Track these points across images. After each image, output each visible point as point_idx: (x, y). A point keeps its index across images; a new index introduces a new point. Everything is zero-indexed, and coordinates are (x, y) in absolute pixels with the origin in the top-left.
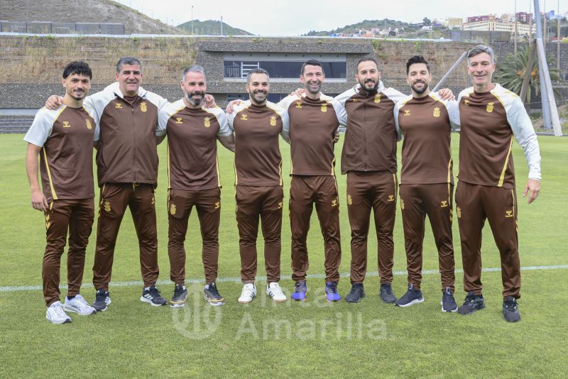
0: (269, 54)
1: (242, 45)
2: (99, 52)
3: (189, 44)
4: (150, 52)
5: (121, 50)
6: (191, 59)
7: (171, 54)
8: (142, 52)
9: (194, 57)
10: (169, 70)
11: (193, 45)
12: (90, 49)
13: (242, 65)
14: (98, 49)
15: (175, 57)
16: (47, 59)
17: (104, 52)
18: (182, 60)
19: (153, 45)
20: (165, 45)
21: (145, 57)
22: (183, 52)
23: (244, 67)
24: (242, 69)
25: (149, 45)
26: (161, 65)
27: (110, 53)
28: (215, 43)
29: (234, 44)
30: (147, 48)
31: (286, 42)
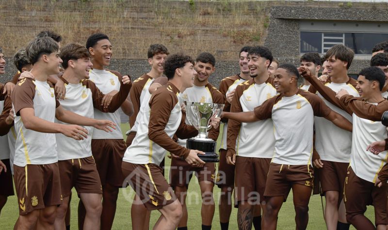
0: (357, 23)
1: (325, 11)
2: (146, 18)
3: (259, 8)
4: (211, 19)
5: (174, 15)
6: (262, 29)
7: (237, 21)
8: (200, 19)
9: (265, 26)
10: (235, 42)
11: (264, 11)
12: (135, 15)
13: (323, 37)
14: (144, 15)
15: (242, 25)
16: (82, 27)
17: (153, 19)
18: (251, 30)
19: (214, 10)
20: (230, 10)
21: (204, 25)
22: (251, 18)
23: (326, 40)
24: (323, 43)
25: (209, 10)
26: (225, 36)
27: (160, 20)
28: (291, 9)
29: (315, 9)
30: (206, 13)
31: (381, 8)
